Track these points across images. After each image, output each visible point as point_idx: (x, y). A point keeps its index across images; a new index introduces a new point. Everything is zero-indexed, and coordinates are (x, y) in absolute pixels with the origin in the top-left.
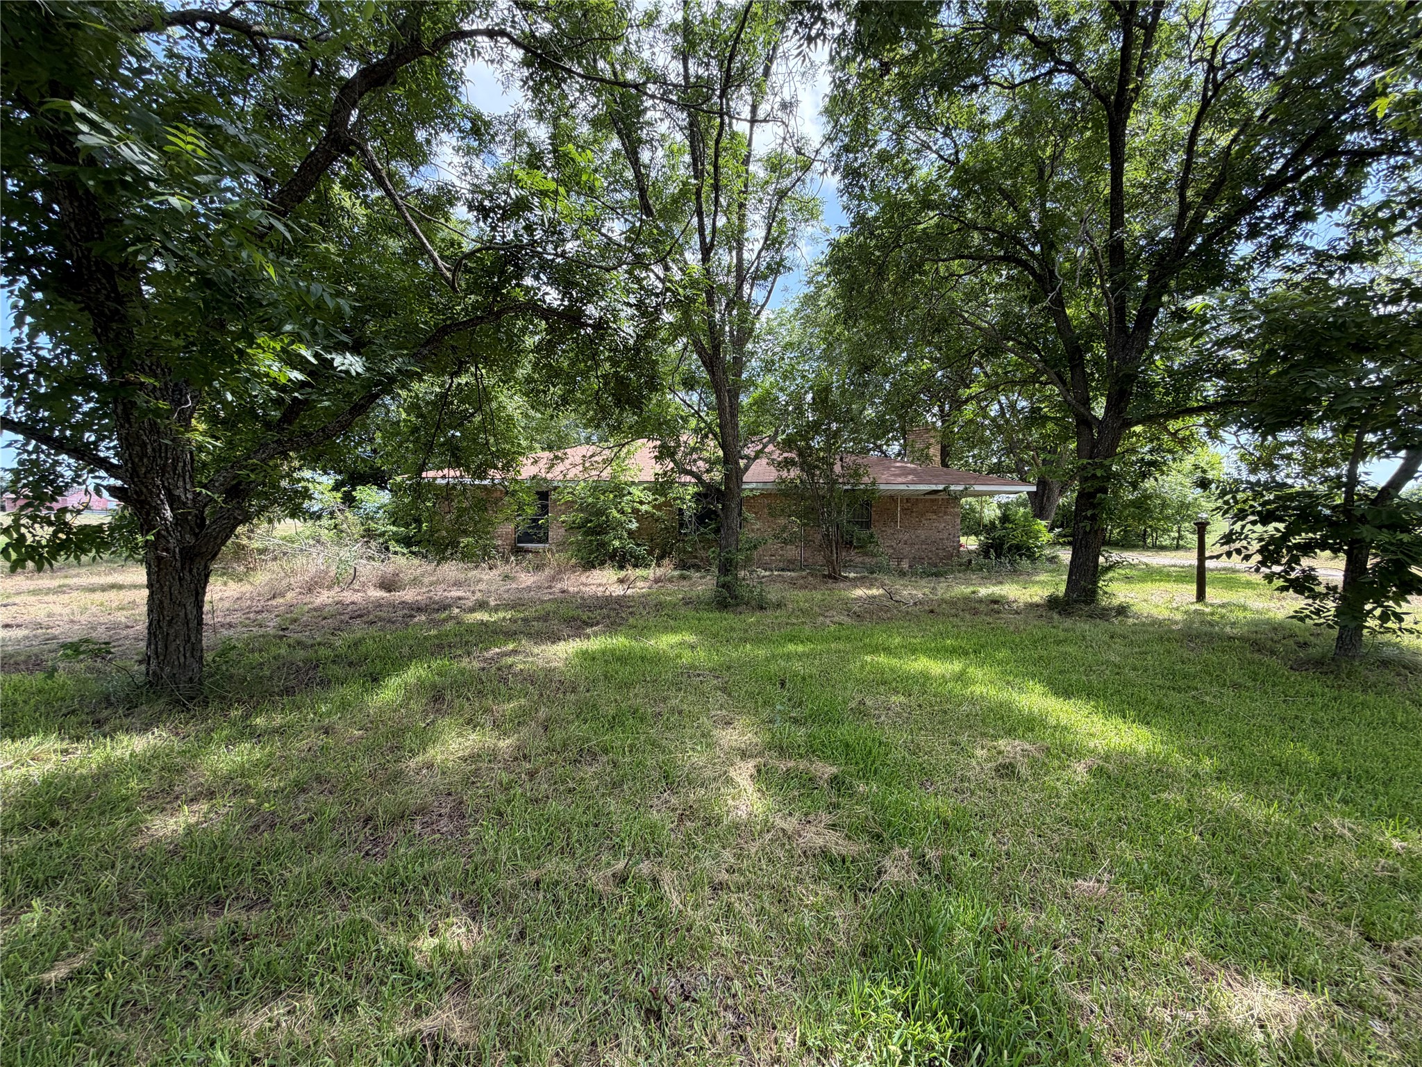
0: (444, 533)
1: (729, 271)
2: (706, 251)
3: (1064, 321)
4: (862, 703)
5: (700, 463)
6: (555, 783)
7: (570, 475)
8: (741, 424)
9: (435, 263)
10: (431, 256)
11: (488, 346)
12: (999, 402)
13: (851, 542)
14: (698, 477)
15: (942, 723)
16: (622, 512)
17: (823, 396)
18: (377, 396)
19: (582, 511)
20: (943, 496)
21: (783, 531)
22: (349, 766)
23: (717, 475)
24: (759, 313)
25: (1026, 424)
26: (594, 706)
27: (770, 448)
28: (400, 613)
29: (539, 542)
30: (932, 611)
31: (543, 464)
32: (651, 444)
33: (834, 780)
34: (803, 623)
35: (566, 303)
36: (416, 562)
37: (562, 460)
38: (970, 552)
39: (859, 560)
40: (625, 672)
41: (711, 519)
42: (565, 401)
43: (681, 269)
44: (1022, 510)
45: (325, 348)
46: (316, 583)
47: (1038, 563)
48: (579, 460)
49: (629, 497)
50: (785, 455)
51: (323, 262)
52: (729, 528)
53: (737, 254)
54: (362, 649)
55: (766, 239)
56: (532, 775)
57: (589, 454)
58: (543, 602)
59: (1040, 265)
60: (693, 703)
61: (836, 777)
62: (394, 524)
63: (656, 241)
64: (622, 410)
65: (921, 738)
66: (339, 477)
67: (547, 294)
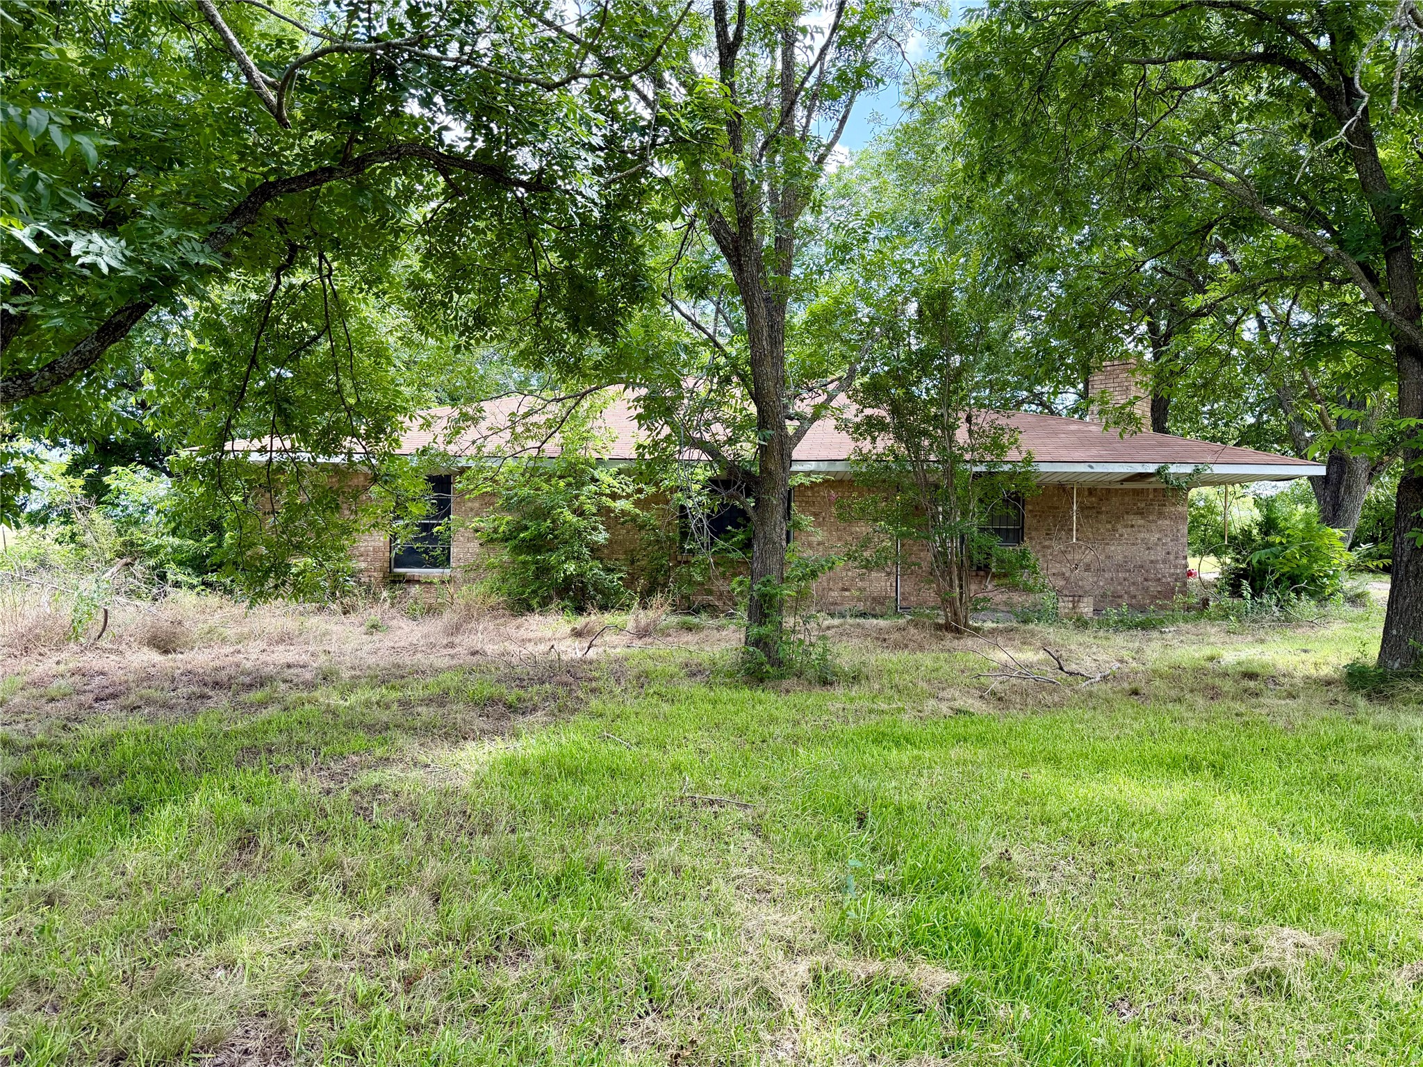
0: (263, 550)
1: (770, 85)
2: (728, 51)
3: (1373, 171)
4: (1005, 856)
5: (717, 428)
6: (450, 997)
7: (490, 447)
8: (791, 358)
9: (249, 75)
10: (242, 63)
11: (343, 221)
12: (1258, 315)
13: (987, 567)
14: (713, 451)
15: (1150, 894)
16: (580, 512)
17: (937, 306)
18: (144, 308)
19: (508, 508)
20: (1155, 483)
21: (864, 546)
22: (86, 963)
23: (747, 449)
24: (821, 159)
25: (1306, 355)
26: (523, 858)
27: (842, 398)
28: (183, 691)
29: (435, 566)
30: (1135, 692)
31: (439, 427)
32: (631, 394)
33: (953, 998)
34: (899, 710)
35: (480, 144)
36: (213, 600)
37: (475, 421)
38: (1205, 585)
39: (999, 597)
40: (579, 796)
41: (737, 526)
42: (481, 321)
43: (683, 84)
44: (1301, 509)
45: (56, 225)
46: (38, 637)
47: (1330, 607)
48: (503, 421)
49: (592, 488)
50: (868, 411)
51: (55, 77)
52: (768, 540)
53: (784, 53)
54: (116, 755)
55: (835, 28)
56: (409, 981)
57: (522, 410)
58: (437, 671)
59: (1329, 69)
60: (700, 854)
61: (956, 991)
62: (174, 533)
63: (642, 35)
64: (582, 334)
65: (1111, 922)
66: (79, 450)
67: (446, 128)
